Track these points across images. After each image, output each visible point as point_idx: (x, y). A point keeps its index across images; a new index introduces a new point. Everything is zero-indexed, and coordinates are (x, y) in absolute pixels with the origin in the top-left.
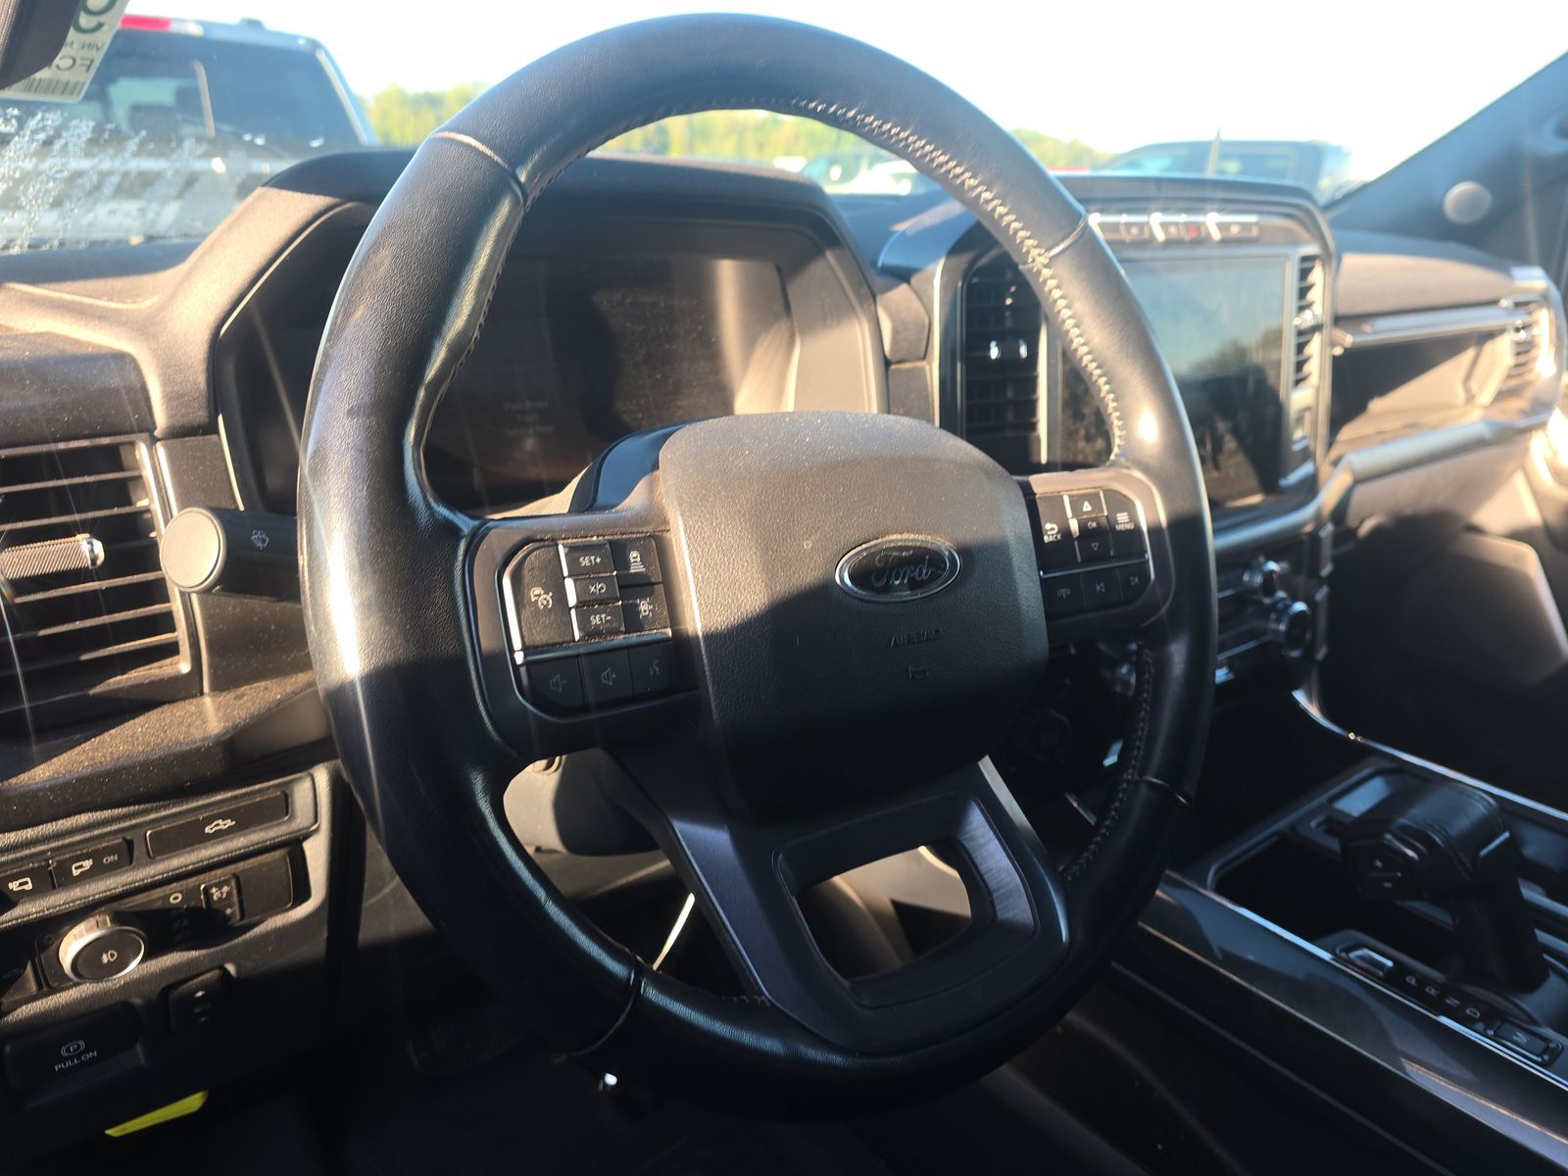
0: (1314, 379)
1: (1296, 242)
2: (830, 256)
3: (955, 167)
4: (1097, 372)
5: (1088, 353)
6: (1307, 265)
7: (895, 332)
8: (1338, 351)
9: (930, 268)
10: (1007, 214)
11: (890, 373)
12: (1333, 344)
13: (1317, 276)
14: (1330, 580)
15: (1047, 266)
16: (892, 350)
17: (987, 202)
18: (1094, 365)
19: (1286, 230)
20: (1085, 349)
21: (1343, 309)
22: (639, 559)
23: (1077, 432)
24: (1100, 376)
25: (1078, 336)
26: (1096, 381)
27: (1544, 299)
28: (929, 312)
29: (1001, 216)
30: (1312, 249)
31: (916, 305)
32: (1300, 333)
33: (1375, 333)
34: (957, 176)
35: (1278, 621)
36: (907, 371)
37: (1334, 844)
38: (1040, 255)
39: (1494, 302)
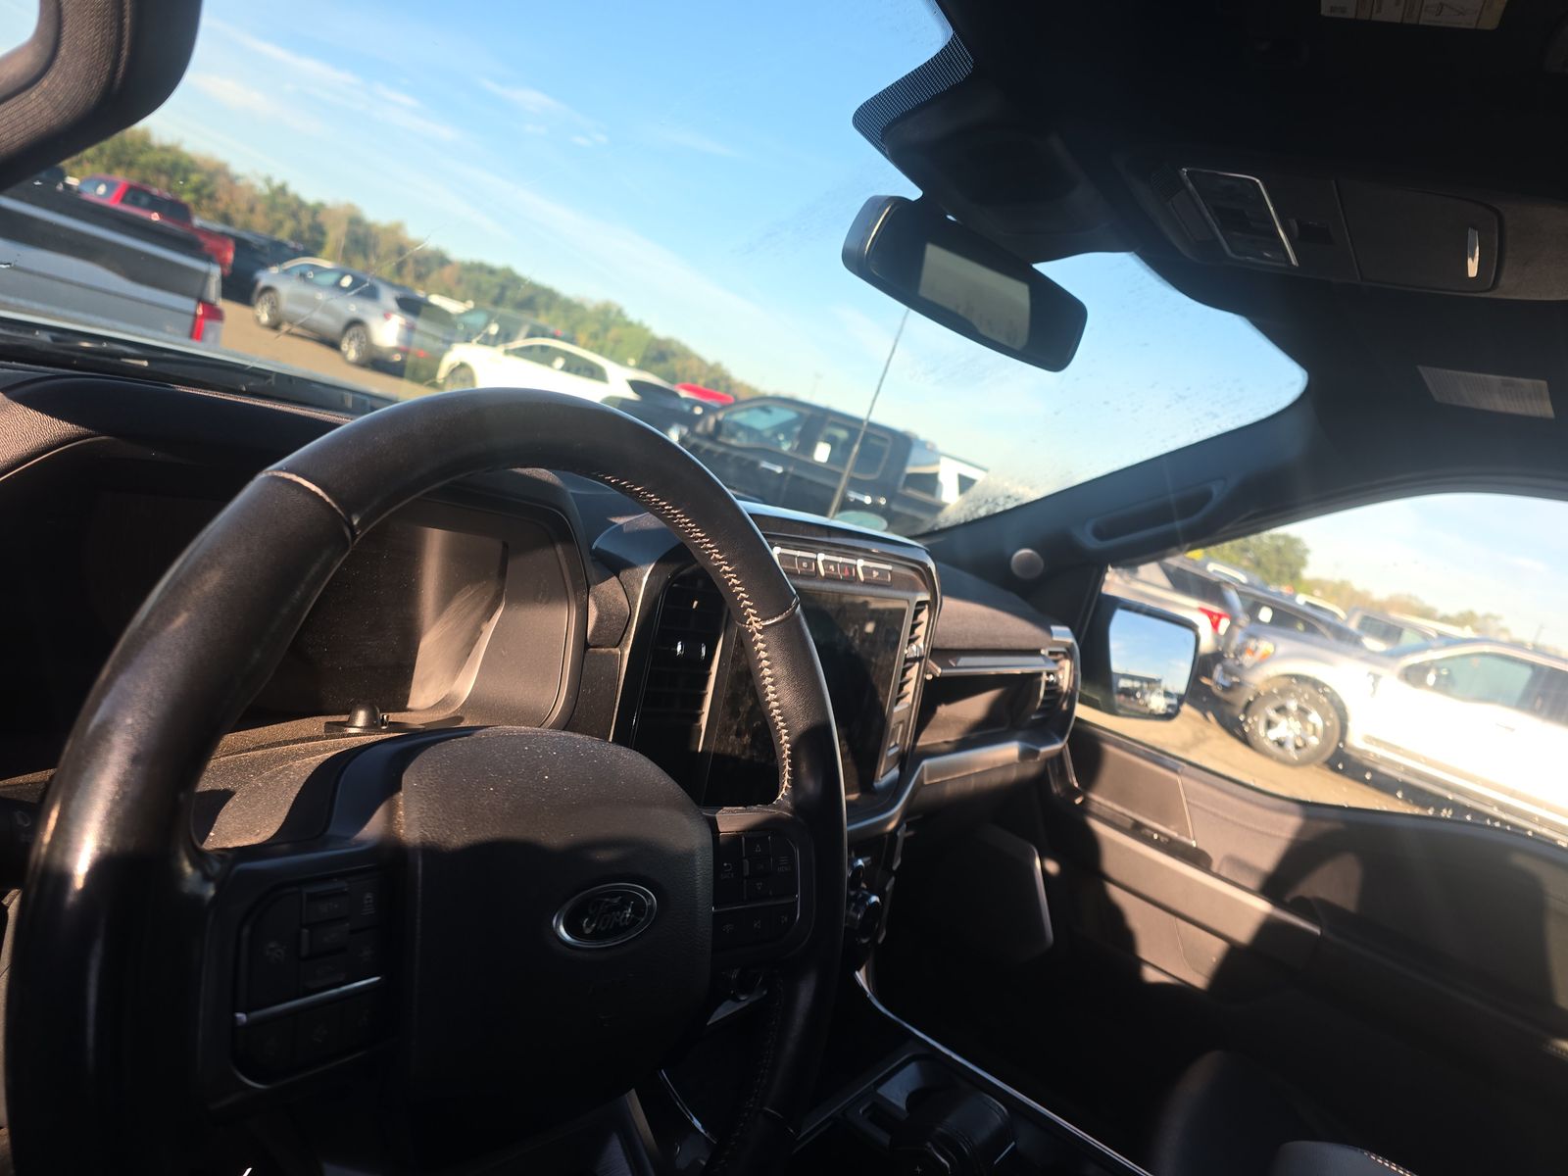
0: (909, 699)
1: (915, 589)
2: (559, 549)
3: (707, 543)
4: (781, 724)
5: (777, 708)
6: (919, 608)
7: (599, 620)
8: (929, 677)
9: (643, 568)
10: (738, 586)
11: (587, 654)
12: (926, 671)
13: (924, 616)
14: (897, 874)
15: (759, 631)
16: (593, 634)
17: (725, 572)
18: (780, 718)
19: (911, 579)
20: (776, 704)
21: (938, 644)
22: (371, 901)
23: (731, 727)
24: (783, 728)
25: (772, 693)
26: (779, 730)
27: (1068, 653)
28: (632, 605)
29: (734, 585)
30: (925, 597)
31: (623, 598)
32: (907, 660)
33: (957, 668)
34: (707, 549)
35: (857, 910)
36: (602, 654)
37: (885, 1138)
38: (756, 622)
39: (1035, 652)
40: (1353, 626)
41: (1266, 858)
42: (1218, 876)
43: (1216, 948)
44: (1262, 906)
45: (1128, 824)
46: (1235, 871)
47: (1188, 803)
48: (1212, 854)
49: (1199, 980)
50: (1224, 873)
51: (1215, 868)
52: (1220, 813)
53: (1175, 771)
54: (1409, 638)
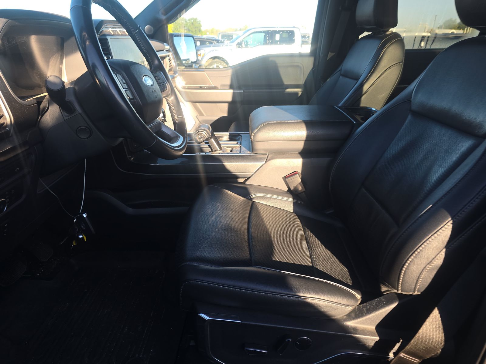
40: (220, 38)
41: (228, 82)
42: (220, 89)
43: (226, 106)
44: (231, 91)
45: (199, 88)
46: (223, 87)
47: (209, 77)
48: (217, 86)
49: (226, 115)
50: (221, 88)
51: (219, 88)
52: (216, 76)
53: (203, 71)
54: (234, 37)
